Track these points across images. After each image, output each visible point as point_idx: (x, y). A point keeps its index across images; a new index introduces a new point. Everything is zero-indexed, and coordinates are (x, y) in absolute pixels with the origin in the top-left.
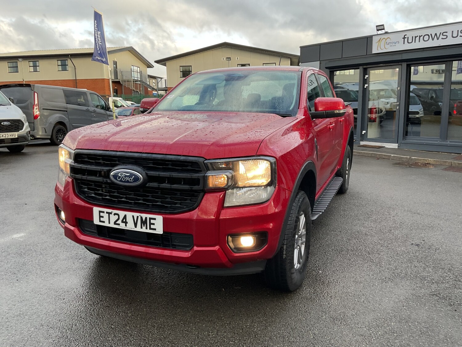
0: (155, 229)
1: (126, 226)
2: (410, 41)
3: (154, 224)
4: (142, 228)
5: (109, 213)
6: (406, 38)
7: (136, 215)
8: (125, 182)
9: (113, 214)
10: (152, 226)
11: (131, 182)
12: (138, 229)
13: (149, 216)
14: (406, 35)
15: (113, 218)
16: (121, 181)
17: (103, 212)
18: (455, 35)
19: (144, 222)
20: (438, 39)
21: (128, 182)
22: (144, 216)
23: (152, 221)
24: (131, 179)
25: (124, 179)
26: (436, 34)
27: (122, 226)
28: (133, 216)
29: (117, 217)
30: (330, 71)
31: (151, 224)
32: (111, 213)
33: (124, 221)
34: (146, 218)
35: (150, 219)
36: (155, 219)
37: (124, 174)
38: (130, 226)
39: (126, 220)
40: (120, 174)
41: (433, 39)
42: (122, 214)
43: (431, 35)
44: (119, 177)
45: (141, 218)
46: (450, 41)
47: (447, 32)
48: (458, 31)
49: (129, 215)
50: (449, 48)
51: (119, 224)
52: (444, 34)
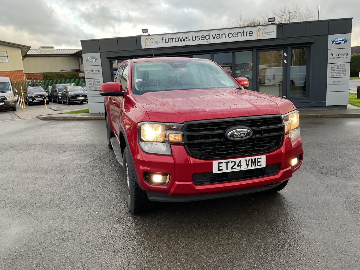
0: (261, 165)
1: (240, 168)
2: (167, 41)
3: (260, 162)
4: (252, 166)
5: (227, 163)
6: (164, 39)
7: (247, 158)
8: (240, 137)
9: (230, 162)
10: (259, 164)
11: (244, 137)
12: (250, 168)
13: (256, 157)
14: (164, 37)
15: (230, 165)
16: (237, 137)
17: (222, 163)
18: (194, 39)
19: (253, 162)
20: (184, 41)
21: (242, 137)
22: (253, 158)
23: (259, 160)
24: (244, 135)
25: (239, 136)
26: (182, 38)
27: (238, 169)
28: (246, 160)
29: (233, 163)
30: (110, 60)
31: (258, 162)
32: (229, 162)
33: (239, 165)
34: (255, 159)
35: (258, 159)
36: (261, 158)
37: (239, 132)
38: (244, 167)
39: (240, 164)
40: (236, 133)
41: (181, 41)
42: (237, 160)
43: (180, 38)
44: (236, 135)
45: (252, 160)
46: (191, 43)
47: (189, 37)
48: (195, 37)
49: (243, 160)
50: (190, 47)
51: (235, 168)
52: (187, 38)
